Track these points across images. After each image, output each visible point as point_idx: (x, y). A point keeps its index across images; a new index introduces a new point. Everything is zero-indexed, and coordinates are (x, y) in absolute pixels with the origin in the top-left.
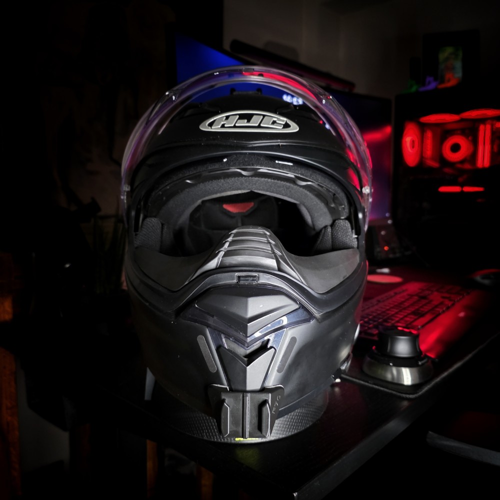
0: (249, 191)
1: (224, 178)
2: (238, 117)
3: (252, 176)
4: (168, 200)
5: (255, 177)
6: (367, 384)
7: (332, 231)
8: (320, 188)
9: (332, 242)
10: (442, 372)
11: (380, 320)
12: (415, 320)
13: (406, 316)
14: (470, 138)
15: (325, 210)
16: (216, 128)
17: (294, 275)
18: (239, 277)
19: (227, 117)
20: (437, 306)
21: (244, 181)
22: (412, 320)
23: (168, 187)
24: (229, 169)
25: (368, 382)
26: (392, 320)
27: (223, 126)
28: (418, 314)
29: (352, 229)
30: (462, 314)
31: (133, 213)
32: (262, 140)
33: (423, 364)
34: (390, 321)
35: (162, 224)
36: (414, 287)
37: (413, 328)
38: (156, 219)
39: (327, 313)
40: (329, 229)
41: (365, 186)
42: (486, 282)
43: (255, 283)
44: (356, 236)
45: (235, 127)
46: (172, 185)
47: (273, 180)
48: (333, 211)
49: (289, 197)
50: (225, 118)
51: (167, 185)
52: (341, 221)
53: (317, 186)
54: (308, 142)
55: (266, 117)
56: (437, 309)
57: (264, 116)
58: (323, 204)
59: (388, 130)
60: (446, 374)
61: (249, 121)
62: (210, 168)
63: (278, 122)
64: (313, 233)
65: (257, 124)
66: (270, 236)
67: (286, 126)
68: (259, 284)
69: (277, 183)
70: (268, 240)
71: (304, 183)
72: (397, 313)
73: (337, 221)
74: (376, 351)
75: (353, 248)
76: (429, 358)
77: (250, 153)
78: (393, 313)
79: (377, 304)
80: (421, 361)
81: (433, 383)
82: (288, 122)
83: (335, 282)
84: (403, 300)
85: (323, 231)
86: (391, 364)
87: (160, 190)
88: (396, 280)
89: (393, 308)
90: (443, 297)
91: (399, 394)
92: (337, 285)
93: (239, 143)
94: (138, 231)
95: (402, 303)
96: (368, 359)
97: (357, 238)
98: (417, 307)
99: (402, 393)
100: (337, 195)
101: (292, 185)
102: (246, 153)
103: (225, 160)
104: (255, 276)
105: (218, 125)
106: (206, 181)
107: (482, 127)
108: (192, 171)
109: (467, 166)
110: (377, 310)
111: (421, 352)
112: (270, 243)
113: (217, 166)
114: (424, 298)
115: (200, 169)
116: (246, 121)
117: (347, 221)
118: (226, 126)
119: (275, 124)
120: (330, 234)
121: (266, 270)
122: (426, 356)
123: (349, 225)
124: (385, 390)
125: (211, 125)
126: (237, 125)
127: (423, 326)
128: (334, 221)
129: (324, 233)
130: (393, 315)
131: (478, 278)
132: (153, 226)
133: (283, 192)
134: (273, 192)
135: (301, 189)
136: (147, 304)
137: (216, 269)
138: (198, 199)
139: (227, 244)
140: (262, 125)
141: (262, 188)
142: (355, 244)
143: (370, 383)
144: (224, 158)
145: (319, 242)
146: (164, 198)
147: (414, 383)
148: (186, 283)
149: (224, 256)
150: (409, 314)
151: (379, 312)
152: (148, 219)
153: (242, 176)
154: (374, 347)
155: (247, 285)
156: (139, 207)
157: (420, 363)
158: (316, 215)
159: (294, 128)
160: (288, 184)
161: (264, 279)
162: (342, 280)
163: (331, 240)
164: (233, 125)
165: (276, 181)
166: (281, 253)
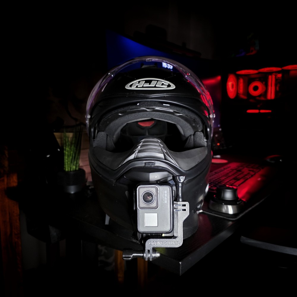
0: (151, 118)
1: (138, 112)
2: (144, 81)
3: (152, 111)
4: (110, 123)
5: (154, 112)
6: (211, 214)
7: (194, 137)
8: (186, 116)
9: (194, 143)
10: (249, 208)
11: (217, 183)
12: (235, 182)
13: (230, 180)
14: (264, 83)
15: (190, 127)
16: (134, 88)
17: (173, 162)
18: (145, 163)
19: (139, 82)
20: (246, 175)
21: (148, 114)
22: (233, 182)
23: (110, 117)
24: (140, 108)
25: (212, 213)
26: (223, 182)
27: (137, 87)
28: (237, 179)
29: (204, 137)
30: (259, 179)
31: (92, 130)
32: (156, 94)
33: (239, 204)
34: (222, 183)
35: (107, 135)
36: (234, 165)
37: (235, 186)
38: (104, 132)
39: (189, 180)
40: (192, 137)
41: (211, 114)
42: (273, 162)
43: (153, 166)
44: (206, 140)
45: (143, 87)
46: (112, 116)
47: (162, 113)
48: (194, 128)
49: (171, 121)
50: (138, 82)
51: (109, 116)
52: (199, 132)
53: (185, 116)
54: (180, 94)
55: (159, 82)
56: (247, 177)
57: (158, 81)
58: (189, 124)
59: (219, 78)
60: (250, 209)
61: (150, 84)
62: (131, 108)
63: (164, 84)
64: (184, 139)
65: (154, 85)
66: (160, 142)
67: (169, 86)
68: (155, 166)
69: (164, 115)
70: (159, 145)
71: (178, 114)
72: (225, 179)
73: (196, 133)
74: (215, 198)
75: (204, 146)
76: (243, 201)
77: (150, 101)
78: (223, 179)
79: (215, 174)
80: (238, 202)
81: (244, 213)
82: (170, 84)
83: (193, 165)
84: (228, 172)
85: (189, 138)
86: (223, 204)
87: (106, 119)
88: (224, 161)
89: (223, 176)
90: (250, 170)
91: (227, 218)
92: (194, 166)
93: (145, 96)
94: (95, 139)
95: (228, 173)
96: (212, 202)
97: (207, 141)
98: (236, 176)
99: (229, 218)
100: (196, 120)
101: (172, 115)
102: (148, 101)
103: (138, 104)
104: (153, 163)
105: (135, 86)
106: (129, 114)
107: (270, 77)
108: (122, 109)
109: (262, 98)
110: (215, 177)
111: (238, 198)
112: (160, 146)
113: (134, 107)
114: (240, 171)
115: (126, 108)
116: (148, 84)
117: (201, 132)
118: (138, 86)
119: (163, 85)
120: (193, 139)
121: (158, 159)
122: (241, 200)
123: (203, 134)
124: (221, 217)
125: (131, 86)
126: (144, 86)
127: (239, 185)
128: (195, 133)
129: (190, 139)
130: (223, 180)
131: (268, 160)
132: (102, 136)
133: (168, 118)
134: (162, 119)
135: (177, 117)
136: (101, 176)
137: (134, 159)
138: (125, 123)
139: (139, 147)
140: (156, 86)
141: (157, 117)
142: (206, 144)
143: (213, 214)
144: (138, 103)
145: (187, 143)
146: (108, 122)
147: (234, 213)
148: (120, 166)
149: (138, 152)
150: (232, 179)
151: (216, 178)
152: (100, 133)
153: (147, 111)
154: (214, 196)
155: (149, 167)
156: (95, 126)
157: (238, 203)
158: (185, 130)
159: (173, 87)
160: (170, 115)
161: (158, 164)
162: (197, 163)
163: (193, 142)
164: (142, 86)
165: (164, 113)
166: (166, 151)
